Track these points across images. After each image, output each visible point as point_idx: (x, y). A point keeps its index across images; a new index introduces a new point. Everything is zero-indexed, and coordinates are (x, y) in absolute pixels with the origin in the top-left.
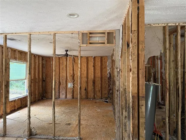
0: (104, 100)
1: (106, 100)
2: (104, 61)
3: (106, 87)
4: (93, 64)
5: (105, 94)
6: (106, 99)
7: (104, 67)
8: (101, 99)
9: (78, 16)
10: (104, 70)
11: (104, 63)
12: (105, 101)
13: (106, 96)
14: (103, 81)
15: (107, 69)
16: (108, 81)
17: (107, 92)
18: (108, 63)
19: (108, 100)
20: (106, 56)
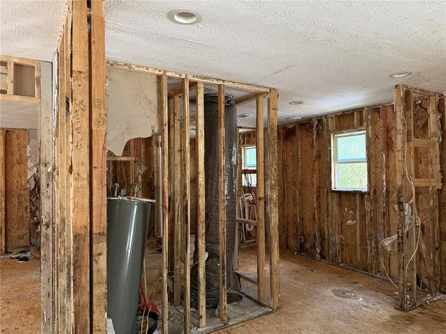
0: (18, 256)
1: (22, 255)
2: (15, 142)
3: (22, 217)
5: (21, 237)
6: (21, 252)
7: (15, 162)
8: (7, 252)
10: (16, 169)
11: (15, 149)
12: (17, 258)
13: (23, 242)
14: (15, 200)
15: (26, 166)
16: (30, 200)
17: (25, 231)
18: (29, 148)
19: (28, 255)
20: (25, 130)
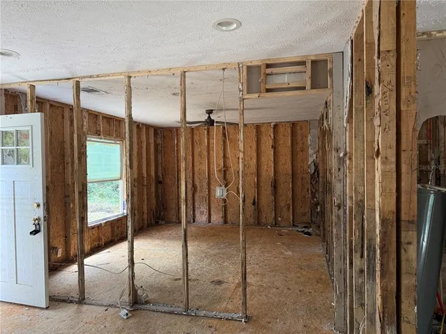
0: (303, 230)
1: (306, 230)
2: (299, 132)
3: (305, 197)
4: (271, 143)
5: (304, 214)
6: (305, 227)
7: (299, 150)
8: (294, 225)
9: (240, 24)
10: (300, 156)
11: (299, 138)
12: (302, 232)
13: (306, 219)
14: (299, 182)
15: (307, 153)
16: (311, 183)
17: (307, 209)
18: (309, 138)
19: (310, 230)
20: (307, 121)
